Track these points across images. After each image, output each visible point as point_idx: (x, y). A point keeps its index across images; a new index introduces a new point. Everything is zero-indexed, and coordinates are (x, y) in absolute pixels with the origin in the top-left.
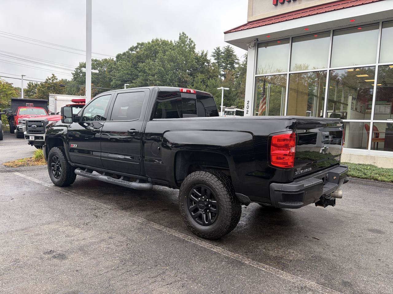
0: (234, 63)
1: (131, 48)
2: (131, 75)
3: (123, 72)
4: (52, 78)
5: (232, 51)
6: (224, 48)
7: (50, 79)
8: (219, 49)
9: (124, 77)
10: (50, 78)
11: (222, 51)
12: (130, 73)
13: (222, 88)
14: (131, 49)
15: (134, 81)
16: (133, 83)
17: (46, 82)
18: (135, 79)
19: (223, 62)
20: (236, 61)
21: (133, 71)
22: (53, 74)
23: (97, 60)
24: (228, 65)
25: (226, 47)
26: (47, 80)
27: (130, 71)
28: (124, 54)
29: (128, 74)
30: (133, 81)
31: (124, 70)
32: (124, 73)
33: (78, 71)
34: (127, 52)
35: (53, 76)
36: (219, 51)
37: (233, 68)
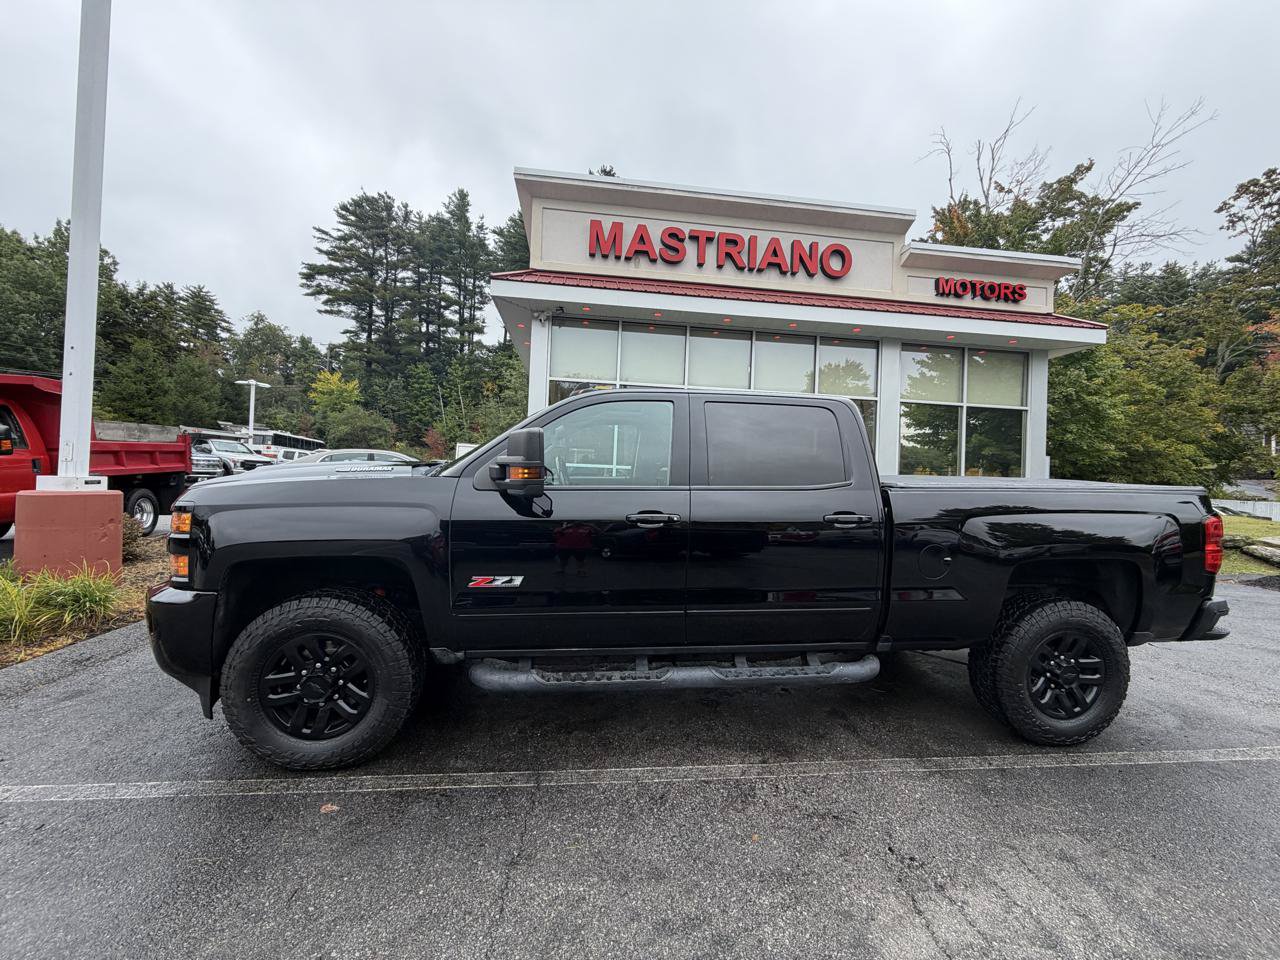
0: (216, 328)
5: (212, 301)
6: (188, 288)
8: (172, 288)
11: (181, 295)
13: (252, 382)
19: (183, 320)
20: (224, 324)
24: (201, 330)
25: (192, 288)
36: (173, 293)
37: (216, 338)
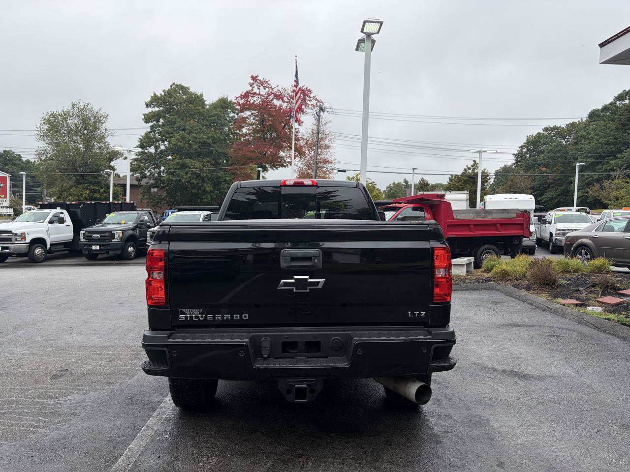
1: (619, 95)
2: (614, 144)
3: (598, 141)
4: (472, 166)
7: (469, 169)
9: (600, 150)
10: (469, 166)
12: (613, 141)
14: (621, 97)
15: (619, 155)
16: (617, 158)
17: (463, 174)
18: (621, 152)
21: (619, 136)
22: (474, 161)
23: (557, 127)
26: (465, 170)
27: (613, 138)
28: (605, 108)
29: (608, 143)
30: (617, 156)
31: (601, 137)
32: (600, 143)
33: (524, 150)
34: (611, 104)
35: (473, 163)
